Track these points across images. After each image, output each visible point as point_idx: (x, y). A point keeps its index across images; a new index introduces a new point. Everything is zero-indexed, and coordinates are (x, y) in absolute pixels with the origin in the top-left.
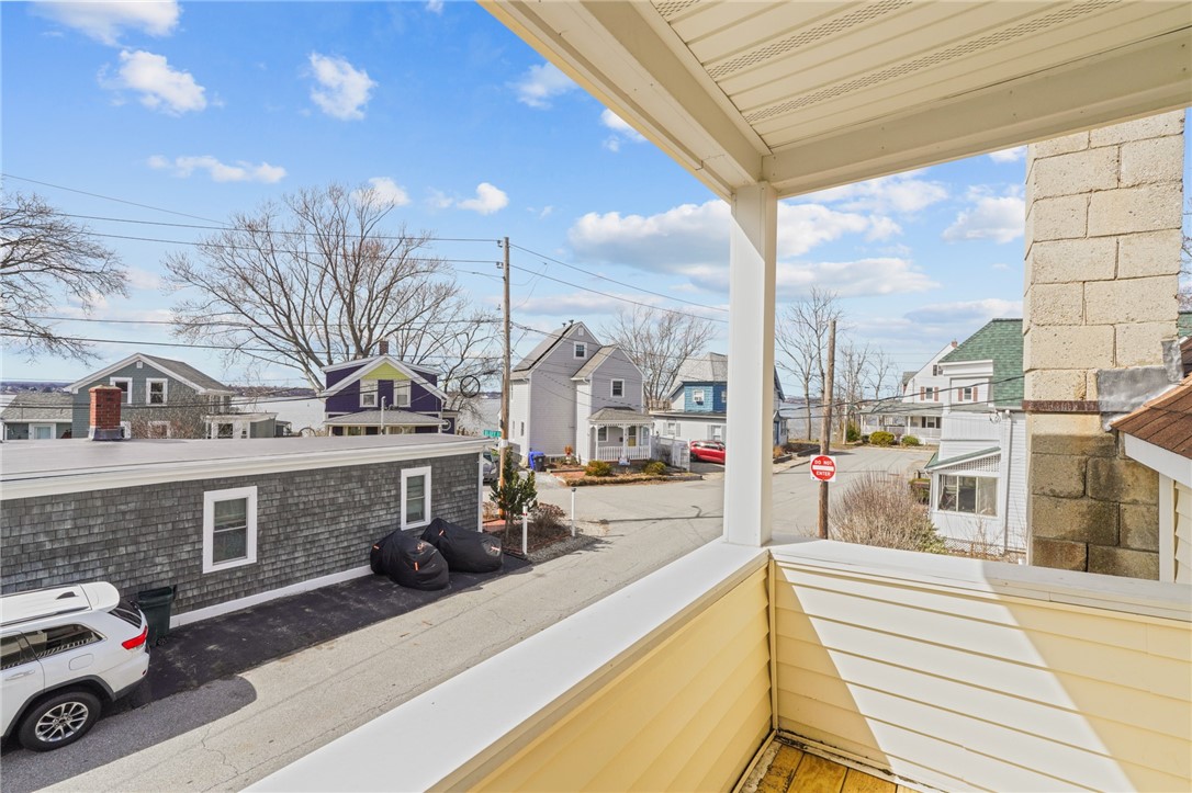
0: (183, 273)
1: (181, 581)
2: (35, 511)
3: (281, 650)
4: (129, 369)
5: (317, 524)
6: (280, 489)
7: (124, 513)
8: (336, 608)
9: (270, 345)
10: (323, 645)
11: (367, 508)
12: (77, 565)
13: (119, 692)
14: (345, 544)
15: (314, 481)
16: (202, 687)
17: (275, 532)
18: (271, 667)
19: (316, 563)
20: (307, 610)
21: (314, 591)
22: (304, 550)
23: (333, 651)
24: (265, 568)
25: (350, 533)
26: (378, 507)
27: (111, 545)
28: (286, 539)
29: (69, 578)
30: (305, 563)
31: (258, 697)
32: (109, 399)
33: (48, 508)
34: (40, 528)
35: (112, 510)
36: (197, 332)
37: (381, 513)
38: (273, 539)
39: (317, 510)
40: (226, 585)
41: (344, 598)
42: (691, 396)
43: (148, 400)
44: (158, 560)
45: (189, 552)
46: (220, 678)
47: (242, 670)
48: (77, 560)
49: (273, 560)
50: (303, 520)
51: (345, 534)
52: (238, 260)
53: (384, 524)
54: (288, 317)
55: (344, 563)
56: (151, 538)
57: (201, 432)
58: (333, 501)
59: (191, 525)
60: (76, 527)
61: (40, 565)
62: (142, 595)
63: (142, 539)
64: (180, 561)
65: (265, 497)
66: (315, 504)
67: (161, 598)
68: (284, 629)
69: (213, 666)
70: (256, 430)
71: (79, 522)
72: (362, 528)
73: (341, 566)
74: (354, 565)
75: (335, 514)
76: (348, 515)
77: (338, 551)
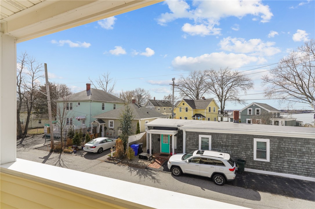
0: (266, 80)
1: (248, 160)
2: (220, 136)
3: (273, 191)
4: (251, 106)
5: (293, 156)
6: (278, 141)
7: (235, 140)
8: (299, 188)
9: (295, 96)
10: (289, 198)
12: (227, 149)
13: (229, 180)
14: (307, 167)
15: (292, 141)
16: (248, 189)
17: (276, 155)
18: (268, 195)
19: (293, 169)
20: (287, 184)
21: (292, 179)
22: (288, 163)
23: (292, 202)
24: (273, 165)
25: (309, 163)
27: (233, 146)
28: (280, 158)
29: (225, 151)
30: (288, 168)
31: (261, 201)
32: (237, 113)
33: (222, 136)
34: (221, 139)
35: (233, 138)
36: (271, 95)
38: (275, 157)
39: (293, 152)
40: (260, 165)
41: (304, 186)
43: (256, 114)
44: (243, 153)
45: (250, 153)
46: (253, 189)
47: (259, 191)
48: (226, 148)
49: (275, 163)
50: (287, 153)
51: (306, 163)
52: (282, 72)
54: (302, 87)
55: (306, 173)
56: (241, 147)
57: (269, 123)
58: (300, 150)
59: (250, 146)
60: (226, 141)
61: (221, 147)
62: (239, 160)
63: (239, 147)
64: (248, 155)
65: (272, 143)
66: (292, 149)
67: (242, 162)
68: (276, 186)
69: (252, 185)
70: (287, 123)
71: (227, 140)
73: (305, 174)
74: (312, 176)
75: (302, 155)
76: (308, 157)
77: (303, 168)
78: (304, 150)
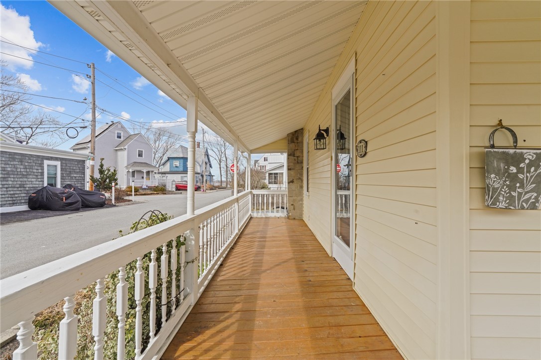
11: (26, 176)
14: (12, 192)
25: (14, 187)
26: (31, 177)
37: (33, 180)
42: (173, 163)
51: (12, 187)
53: (35, 186)
55: (11, 202)
72: (22, 186)
73: (9, 204)
74: (18, 204)
75: (6, 176)
76: (13, 178)
77: (7, 195)
78: (9, 169)
